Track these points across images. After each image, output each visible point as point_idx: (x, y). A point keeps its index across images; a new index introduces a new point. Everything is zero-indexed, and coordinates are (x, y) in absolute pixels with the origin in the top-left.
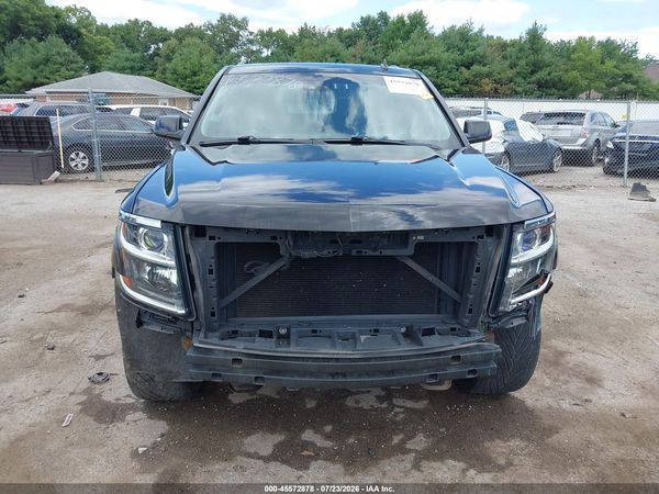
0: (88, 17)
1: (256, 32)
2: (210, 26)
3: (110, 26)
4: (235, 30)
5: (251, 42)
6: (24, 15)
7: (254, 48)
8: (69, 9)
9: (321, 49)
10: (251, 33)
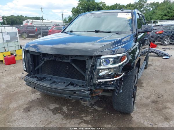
0: (104, 4)
1: (149, 3)
2: (136, 3)
3: (110, 6)
4: (143, 3)
5: (147, 6)
6: (90, 5)
7: (148, 8)
8: (100, 3)
9: (166, 6)
10: (148, 4)
